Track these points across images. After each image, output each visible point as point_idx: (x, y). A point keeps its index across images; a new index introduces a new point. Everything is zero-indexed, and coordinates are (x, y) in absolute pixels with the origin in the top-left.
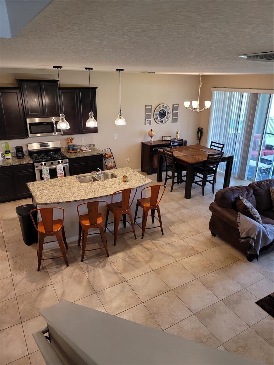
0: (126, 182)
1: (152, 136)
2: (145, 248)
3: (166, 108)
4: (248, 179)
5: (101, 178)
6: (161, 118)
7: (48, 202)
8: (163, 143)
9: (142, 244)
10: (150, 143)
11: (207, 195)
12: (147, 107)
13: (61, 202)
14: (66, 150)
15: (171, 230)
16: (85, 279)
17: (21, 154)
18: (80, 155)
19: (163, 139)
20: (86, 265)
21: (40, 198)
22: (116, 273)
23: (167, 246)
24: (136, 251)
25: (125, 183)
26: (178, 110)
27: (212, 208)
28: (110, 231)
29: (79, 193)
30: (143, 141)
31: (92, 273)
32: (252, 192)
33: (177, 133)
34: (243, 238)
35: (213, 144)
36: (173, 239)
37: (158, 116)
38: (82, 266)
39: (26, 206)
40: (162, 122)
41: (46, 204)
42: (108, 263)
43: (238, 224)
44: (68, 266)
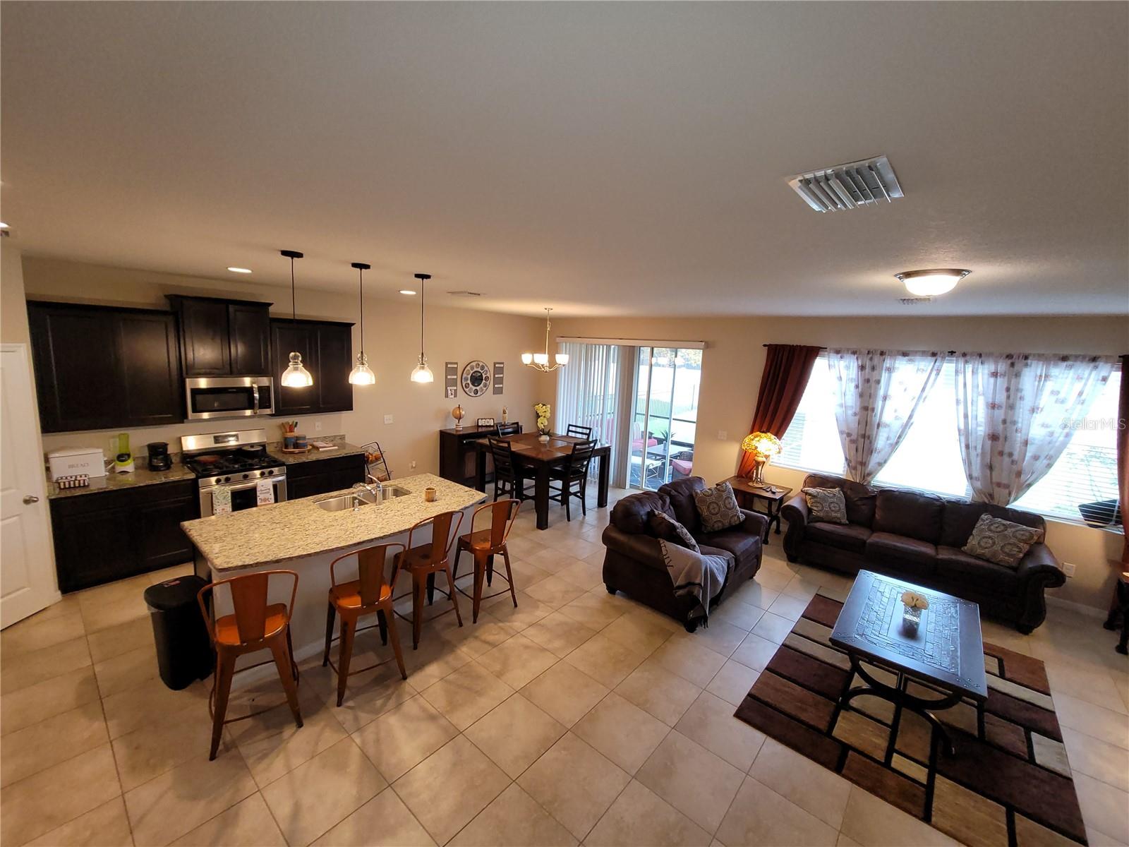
0: (433, 501)
1: (459, 418)
2: (486, 642)
3: (483, 368)
4: (632, 486)
5: (376, 497)
6: (473, 384)
7: (248, 561)
8: (480, 430)
9: (477, 634)
10: (457, 431)
11: (574, 519)
12: (449, 366)
13: (284, 559)
14: (278, 449)
15: (530, 594)
16: (355, 751)
17: (162, 460)
18: (313, 457)
19: (480, 424)
20: (349, 711)
21: (224, 553)
22: (432, 718)
23: (532, 631)
24: (467, 652)
25: (431, 503)
26: (503, 373)
27: (606, 538)
28: (401, 614)
29: (329, 532)
30: (443, 429)
31: (370, 734)
32: (668, 501)
33: (504, 412)
34: (680, 587)
35: (571, 428)
36: (540, 613)
37: (469, 382)
38: (340, 718)
39: (178, 582)
40: (476, 392)
41: (244, 567)
42: (407, 697)
43: (666, 561)
44: (300, 725)
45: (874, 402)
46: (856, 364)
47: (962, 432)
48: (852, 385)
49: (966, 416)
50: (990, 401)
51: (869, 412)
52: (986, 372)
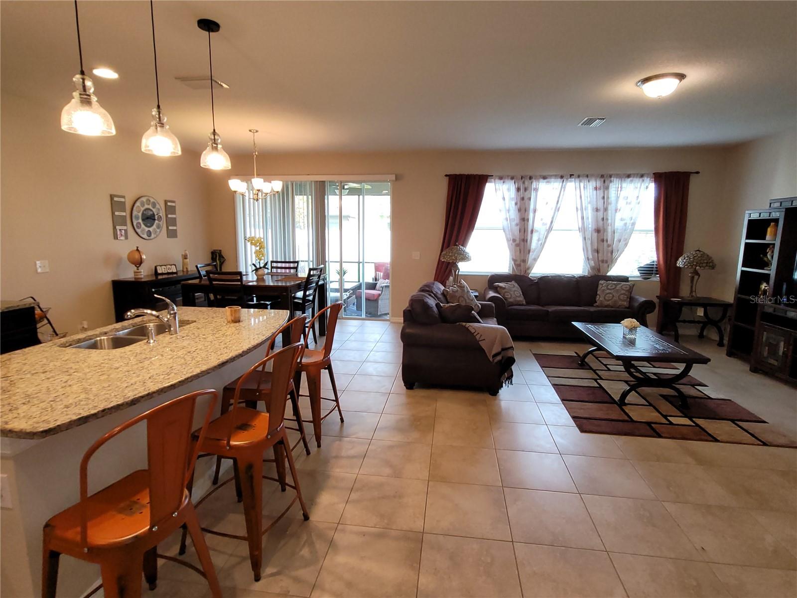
1: (139, 263)
3: (154, 205)
6: (146, 225)
8: (161, 277)
10: (136, 279)
19: (158, 271)
26: (175, 214)
30: (115, 278)
37: (140, 221)
40: (149, 234)
45: (528, 215)
46: (514, 188)
47: (580, 230)
48: (513, 203)
49: (583, 218)
50: (595, 207)
51: (526, 222)
52: (591, 187)
